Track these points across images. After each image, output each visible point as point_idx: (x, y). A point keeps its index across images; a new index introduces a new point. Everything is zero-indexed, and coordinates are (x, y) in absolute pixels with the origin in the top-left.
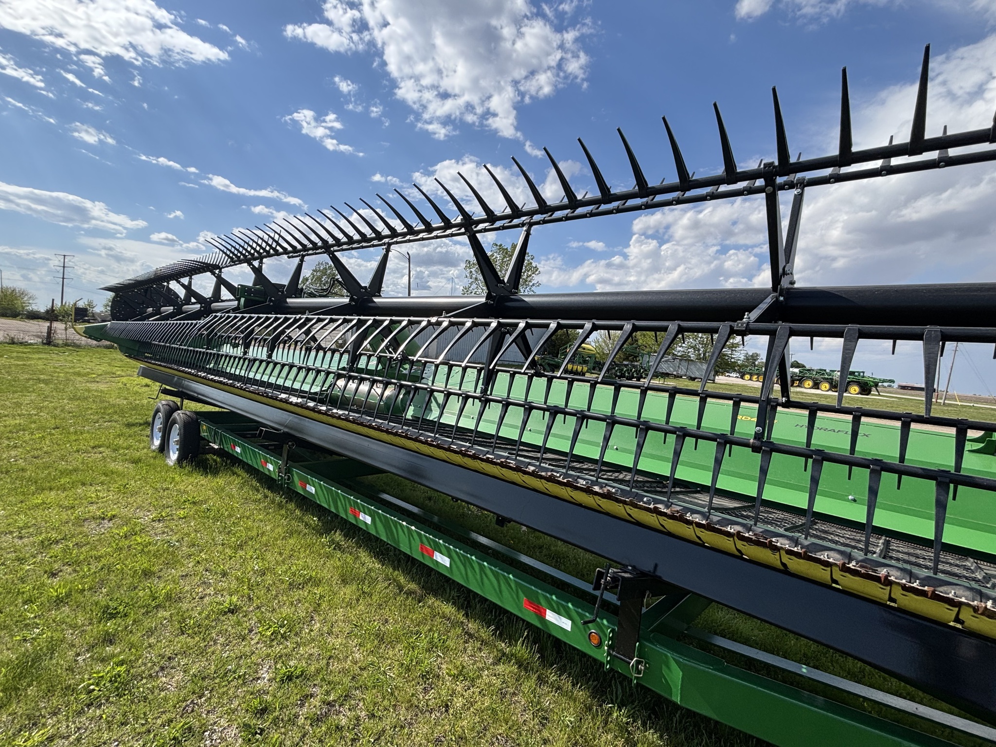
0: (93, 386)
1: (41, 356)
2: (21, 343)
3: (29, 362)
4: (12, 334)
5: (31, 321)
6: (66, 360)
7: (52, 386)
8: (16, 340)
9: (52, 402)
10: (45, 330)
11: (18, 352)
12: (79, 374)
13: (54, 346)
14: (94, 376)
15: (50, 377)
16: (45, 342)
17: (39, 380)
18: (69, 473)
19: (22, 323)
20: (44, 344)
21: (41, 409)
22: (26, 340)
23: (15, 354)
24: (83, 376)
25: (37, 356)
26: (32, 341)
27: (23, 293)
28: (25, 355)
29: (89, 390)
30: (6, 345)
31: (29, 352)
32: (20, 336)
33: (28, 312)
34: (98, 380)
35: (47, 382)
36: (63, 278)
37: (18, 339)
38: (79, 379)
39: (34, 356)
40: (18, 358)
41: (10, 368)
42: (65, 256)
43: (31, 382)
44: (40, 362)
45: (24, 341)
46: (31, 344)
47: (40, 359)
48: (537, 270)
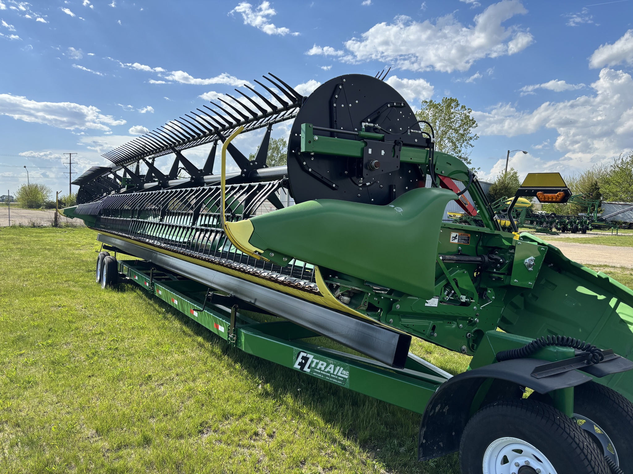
0: (77, 252)
1: (51, 234)
2: (39, 227)
3: (42, 239)
4: (34, 220)
5: (49, 210)
6: (65, 237)
7: (52, 252)
8: (36, 224)
9: (49, 260)
10: (53, 216)
11: (36, 233)
12: (70, 245)
13: (60, 227)
14: (79, 246)
15: (52, 247)
16: (54, 224)
17: (45, 249)
18: (49, 290)
19: (43, 212)
20: (53, 226)
21: (42, 264)
22: (42, 224)
23: (34, 234)
24: (73, 246)
25: (48, 235)
26: (46, 225)
27: (42, 188)
28: (40, 235)
29: (73, 254)
30: (30, 228)
31: (43, 232)
32: (38, 222)
33: (47, 203)
34: (81, 248)
35: (49, 250)
36: (70, 173)
37: (37, 223)
38: (70, 248)
39: (46, 235)
40: (36, 236)
41: (30, 242)
42: (70, 154)
43: (41, 250)
44: (49, 239)
45: (41, 225)
46: (45, 227)
47: (49, 236)
48: (474, 123)
